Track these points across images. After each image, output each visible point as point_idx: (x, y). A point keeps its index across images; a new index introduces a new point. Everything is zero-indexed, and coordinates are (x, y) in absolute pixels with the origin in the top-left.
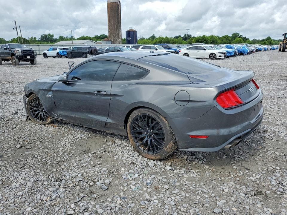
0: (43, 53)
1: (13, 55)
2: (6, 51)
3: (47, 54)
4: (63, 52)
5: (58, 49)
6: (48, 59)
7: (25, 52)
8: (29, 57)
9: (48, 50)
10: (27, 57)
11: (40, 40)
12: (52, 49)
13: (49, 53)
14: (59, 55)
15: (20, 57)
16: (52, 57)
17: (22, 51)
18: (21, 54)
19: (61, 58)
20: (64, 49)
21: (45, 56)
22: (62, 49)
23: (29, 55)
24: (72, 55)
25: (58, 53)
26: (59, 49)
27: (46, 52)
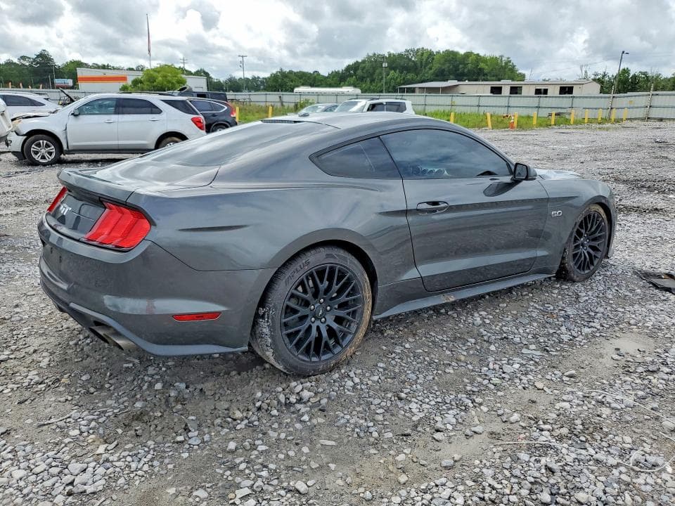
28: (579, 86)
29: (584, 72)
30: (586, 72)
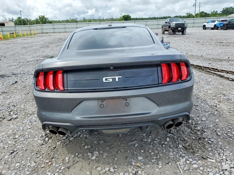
0: (203, 25)
1: (169, 27)
2: (166, 24)
3: (206, 26)
4: (220, 24)
5: (216, 21)
6: (206, 30)
7: (178, 25)
8: (180, 29)
9: (208, 23)
10: (179, 29)
11: (221, 13)
12: (211, 21)
13: (207, 25)
14: (216, 27)
15: (173, 28)
16: (211, 29)
17: (175, 24)
18: (174, 26)
19: (217, 29)
20: (222, 21)
21: (204, 28)
22: (220, 22)
23: (179, 27)
24: (227, 26)
25: (215, 25)
26: (218, 21)
27: (206, 24)
28: (7, 23)
29: (4, 18)
30: (5, 18)
